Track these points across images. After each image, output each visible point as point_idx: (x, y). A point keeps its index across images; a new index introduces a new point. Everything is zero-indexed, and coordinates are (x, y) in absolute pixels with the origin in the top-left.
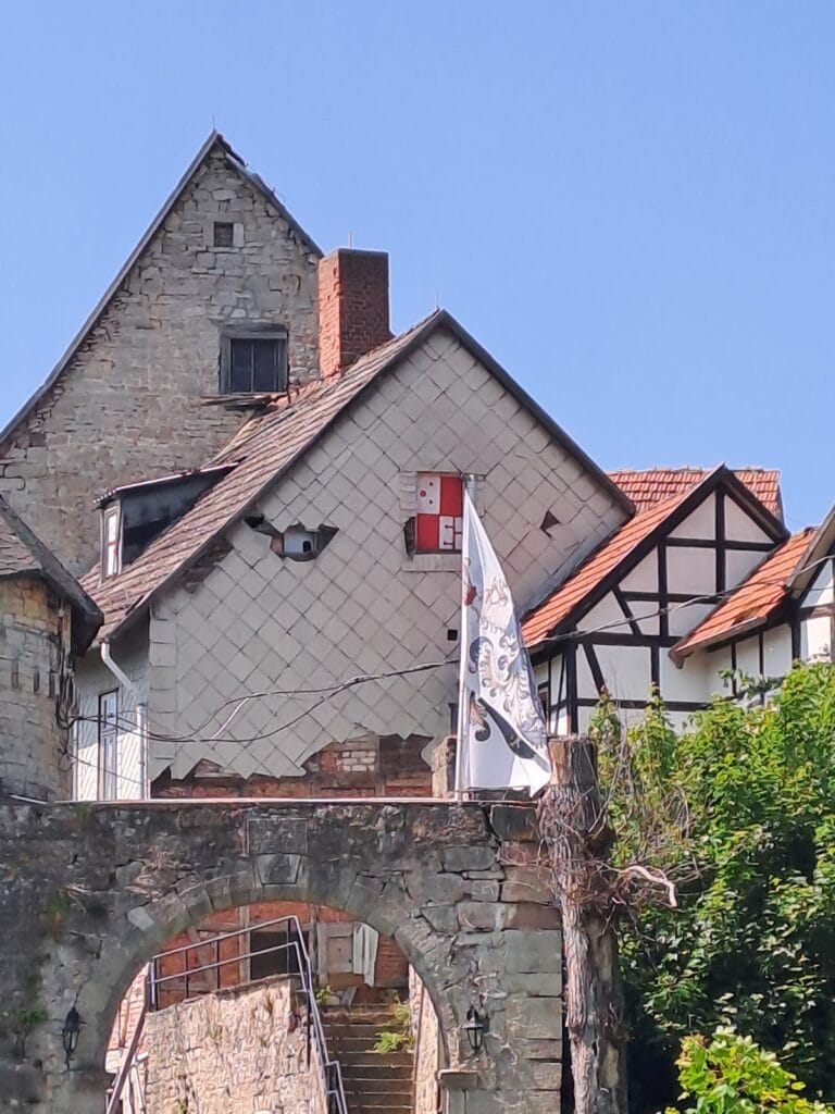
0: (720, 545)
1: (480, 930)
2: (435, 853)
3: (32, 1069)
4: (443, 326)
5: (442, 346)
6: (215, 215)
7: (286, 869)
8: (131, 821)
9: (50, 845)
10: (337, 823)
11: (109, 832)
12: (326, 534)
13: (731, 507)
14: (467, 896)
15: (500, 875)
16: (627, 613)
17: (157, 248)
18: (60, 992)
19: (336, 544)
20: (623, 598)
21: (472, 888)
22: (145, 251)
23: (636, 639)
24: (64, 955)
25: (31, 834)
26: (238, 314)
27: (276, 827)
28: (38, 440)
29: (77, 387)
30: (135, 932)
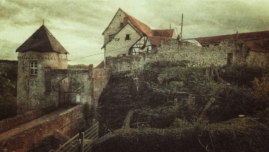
0: (145, 40)
5: (128, 25)
6: (120, 14)
8: (58, 71)
10: (73, 71)
12: (119, 39)
13: (145, 37)
15: (86, 75)
16: (137, 45)
24: (53, 81)
25: (50, 72)
26: (121, 21)
27: (68, 71)
28: (107, 31)
30: (58, 79)
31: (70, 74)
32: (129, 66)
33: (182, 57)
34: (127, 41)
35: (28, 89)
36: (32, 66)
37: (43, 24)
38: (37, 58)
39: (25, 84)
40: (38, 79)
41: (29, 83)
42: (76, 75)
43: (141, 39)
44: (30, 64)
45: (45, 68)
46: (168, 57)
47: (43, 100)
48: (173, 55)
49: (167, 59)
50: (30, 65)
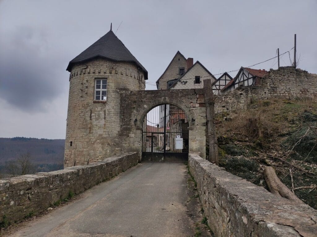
0: (226, 80)
1: (194, 107)
2: (187, 96)
3: (130, 127)
4: (198, 62)
5: (198, 64)
6: (178, 58)
7: (166, 99)
8: (144, 93)
9: (133, 96)
10: (173, 92)
11: (141, 94)
12: (186, 82)
13: (226, 76)
14: (192, 102)
15: (197, 99)
16: (216, 87)
17: (173, 61)
18: (134, 116)
19: (187, 83)
20: (215, 86)
21: (193, 101)
22: (172, 61)
23: (217, 89)
24: (135, 111)
25: (130, 95)
26: (180, 67)
27: (164, 93)
28: (163, 78)
29: (166, 74)
30: (144, 108)
31: (167, 98)
32: (224, 107)
33: (302, 93)
34: (196, 84)
35: (89, 126)
36: (98, 87)
37: (110, 29)
38: (108, 72)
39: (84, 117)
40: (108, 108)
41: (93, 114)
42: (179, 98)
43: (221, 79)
44: (94, 82)
45: (121, 89)
46: (283, 92)
47: (115, 146)
48: (289, 89)
49: (281, 94)
50: (94, 84)
